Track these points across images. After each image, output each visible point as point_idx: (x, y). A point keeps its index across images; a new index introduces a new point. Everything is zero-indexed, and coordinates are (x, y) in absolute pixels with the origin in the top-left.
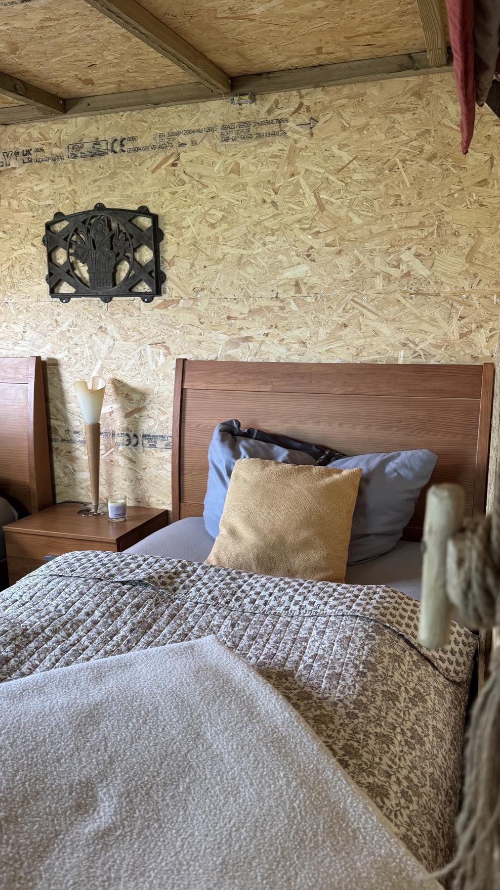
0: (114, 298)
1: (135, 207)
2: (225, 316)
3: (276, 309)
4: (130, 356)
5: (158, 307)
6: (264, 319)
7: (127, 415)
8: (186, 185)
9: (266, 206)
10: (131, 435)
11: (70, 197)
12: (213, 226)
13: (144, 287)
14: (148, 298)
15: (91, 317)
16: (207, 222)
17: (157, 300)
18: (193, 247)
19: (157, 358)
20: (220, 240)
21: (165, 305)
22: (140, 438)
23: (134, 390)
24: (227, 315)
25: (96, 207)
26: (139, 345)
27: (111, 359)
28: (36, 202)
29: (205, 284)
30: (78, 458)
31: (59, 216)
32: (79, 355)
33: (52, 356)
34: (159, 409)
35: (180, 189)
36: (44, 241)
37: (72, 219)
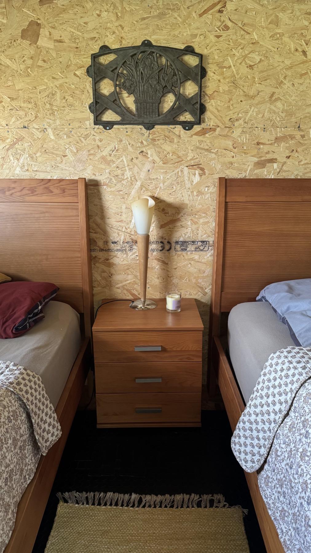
0: (156, 126)
1: (182, 47)
2: (255, 142)
3: (298, 137)
4: (168, 177)
5: (196, 134)
6: (288, 145)
7: (162, 226)
8: (229, 31)
9: (297, 54)
10: (165, 242)
11: (117, 31)
12: (251, 67)
13: (187, 117)
14: (188, 126)
15: (133, 143)
16: (246, 63)
17: (197, 128)
18: (232, 84)
19: (193, 177)
20: (256, 79)
21: (203, 132)
22: (173, 244)
23: (170, 205)
24: (257, 141)
25: (143, 43)
26: (176, 168)
27: (150, 179)
28: (80, 34)
29: (240, 115)
30: (115, 264)
31: (105, 50)
32: (120, 177)
33: (93, 177)
34: (191, 220)
35: (224, 34)
36: (88, 71)
37: (121, 52)
